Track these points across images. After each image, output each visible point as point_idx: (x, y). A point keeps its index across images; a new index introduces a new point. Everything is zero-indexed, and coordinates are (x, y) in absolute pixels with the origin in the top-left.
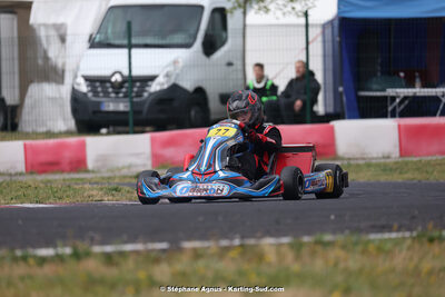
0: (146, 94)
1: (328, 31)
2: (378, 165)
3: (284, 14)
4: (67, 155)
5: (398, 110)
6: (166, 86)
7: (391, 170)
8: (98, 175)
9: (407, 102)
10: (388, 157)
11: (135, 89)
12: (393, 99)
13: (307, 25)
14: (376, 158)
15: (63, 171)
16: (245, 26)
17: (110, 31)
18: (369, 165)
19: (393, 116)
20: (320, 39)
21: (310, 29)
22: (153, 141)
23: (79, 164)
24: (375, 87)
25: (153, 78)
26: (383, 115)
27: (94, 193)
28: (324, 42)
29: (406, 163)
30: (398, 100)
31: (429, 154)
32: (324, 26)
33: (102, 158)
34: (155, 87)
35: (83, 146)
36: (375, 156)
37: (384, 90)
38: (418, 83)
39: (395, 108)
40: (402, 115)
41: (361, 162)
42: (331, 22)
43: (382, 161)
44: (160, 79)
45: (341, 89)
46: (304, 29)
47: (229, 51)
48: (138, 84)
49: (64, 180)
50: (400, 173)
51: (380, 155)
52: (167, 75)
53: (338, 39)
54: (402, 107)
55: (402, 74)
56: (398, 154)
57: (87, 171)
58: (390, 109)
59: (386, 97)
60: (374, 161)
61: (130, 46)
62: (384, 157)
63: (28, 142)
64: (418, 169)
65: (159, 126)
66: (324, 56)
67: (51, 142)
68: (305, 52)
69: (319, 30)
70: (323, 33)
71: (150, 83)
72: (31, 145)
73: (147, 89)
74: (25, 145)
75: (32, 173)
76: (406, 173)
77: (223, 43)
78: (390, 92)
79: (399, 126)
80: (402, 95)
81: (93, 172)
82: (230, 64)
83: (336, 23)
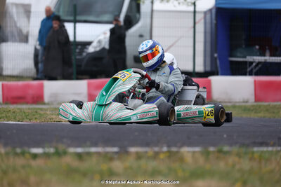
0: (84, 54)
1: (208, 16)
2: (240, 107)
3: (179, 3)
4: (31, 92)
5: (254, 71)
6: (98, 49)
7: (249, 110)
8: (52, 106)
9: (260, 66)
10: (247, 102)
11: (77, 51)
12: (251, 63)
13: (195, 12)
14: (239, 102)
15: (27, 103)
16: (152, 11)
17: (61, 10)
18: (234, 107)
19: (251, 74)
20: (203, 21)
21: (197, 15)
22: (89, 85)
23: (38, 99)
24: (239, 54)
25: (89, 43)
26: (244, 74)
27: (54, 117)
28: (205, 23)
29: (260, 106)
30: (254, 64)
31: (274, 101)
32: (205, 13)
33: (55, 95)
34: (91, 49)
35: (42, 87)
36: (238, 100)
37: (245, 57)
38: (268, 53)
39: (252, 70)
40: (257, 74)
41: (229, 104)
42: (210, 10)
43: (244, 104)
44: (94, 44)
45: (216, 55)
46: (192, 15)
47: (141, 27)
48: (79, 47)
49: (29, 109)
50: (256, 112)
51: (242, 100)
52: (99, 42)
53: (214, 22)
54: (257, 68)
55: (257, 47)
56: (254, 100)
57: (44, 104)
58: (249, 69)
59: (246, 62)
60: (238, 104)
61: (75, 21)
62: (244, 102)
63: (5, 83)
64: (267, 110)
65: (93, 75)
66: (205, 33)
67: (20, 83)
68: (192, 30)
69: (202, 15)
70: (205, 18)
71: (87, 47)
72: (7, 85)
73: (85, 50)
74: (3, 85)
75: (6, 104)
76: (260, 112)
77: (137, 21)
78: (249, 59)
79: (255, 81)
80: (257, 61)
81: (48, 104)
82: (141, 36)
83: (214, 11)
